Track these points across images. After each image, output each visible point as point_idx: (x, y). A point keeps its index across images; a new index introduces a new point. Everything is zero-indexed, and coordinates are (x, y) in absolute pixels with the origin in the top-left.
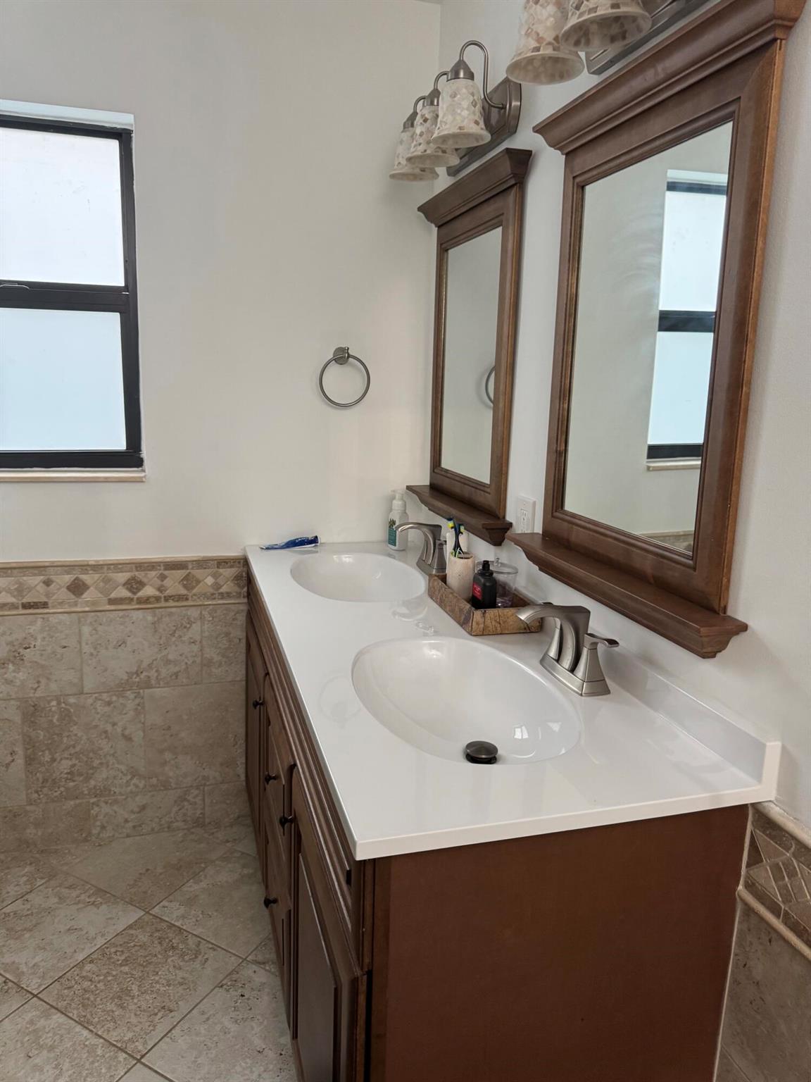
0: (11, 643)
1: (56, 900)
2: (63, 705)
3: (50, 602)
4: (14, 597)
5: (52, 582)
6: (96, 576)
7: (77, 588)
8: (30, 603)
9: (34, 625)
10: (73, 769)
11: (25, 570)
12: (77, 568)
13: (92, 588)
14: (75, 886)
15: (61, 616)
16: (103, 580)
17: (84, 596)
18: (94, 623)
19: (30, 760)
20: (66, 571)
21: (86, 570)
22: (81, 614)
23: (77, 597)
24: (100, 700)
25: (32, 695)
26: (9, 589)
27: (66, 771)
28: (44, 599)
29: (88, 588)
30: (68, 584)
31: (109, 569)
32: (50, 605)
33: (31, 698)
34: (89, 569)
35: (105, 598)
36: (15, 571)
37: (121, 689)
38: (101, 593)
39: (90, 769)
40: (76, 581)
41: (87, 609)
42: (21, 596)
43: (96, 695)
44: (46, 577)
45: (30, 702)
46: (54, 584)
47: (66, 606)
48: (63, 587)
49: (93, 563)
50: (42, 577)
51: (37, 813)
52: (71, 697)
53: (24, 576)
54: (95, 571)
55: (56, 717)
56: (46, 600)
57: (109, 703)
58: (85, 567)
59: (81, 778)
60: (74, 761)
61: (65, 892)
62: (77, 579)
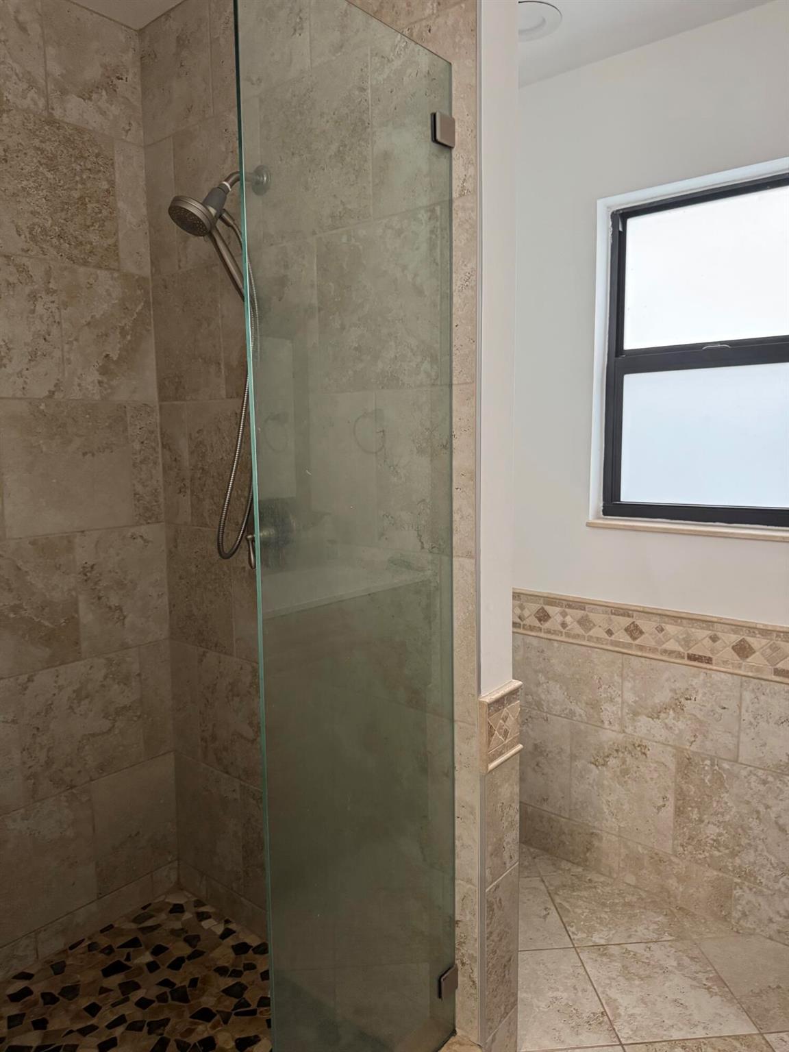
0: (674, 691)
1: (675, 964)
2: (716, 767)
3: (714, 658)
4: (682, 646)
5: (719, 639)
6: (764, 642)
7: (743, 650)
8: (695, 655)
9: (695, 678)
10: (720, 838)
11: (694, 621)
12: (744, 629)
13: (757, 653)
14: (698, 960)
15: (723, 675)
16: (770, 647)
17: (748, 660)
18: (756, 690)
19: (679, 812)
20: (733, 630)
21: (754, 632)
22: (744, 678)
23: (741, 659)
24: (755, 775)
25: (688, 747)
26: (678, 637)
27: (712, 837)
28: (709, 654)
29: (754, 652)
30: (734, 644)
31: (777, 636)
32: (714, 662)
33: (686, 749)
34: (757, 632)
35: (770, 667)
36: (684, 622)
37: (779, 771)
38: (768, 661)
39: (738, 846)
40: (742, 643)
41: (750, 674)
42: (688, 646)
43: (752, 769)
44: (713, 633)
45: (686, 754)
46: (720, 641)
47: (730, 666)
48: (729, 646)
49: (762, 627)
50: (710, 632)
51: (680, 867)
52: (726, 762)
53: (692, 627)
54: (762, 635)
55: (708, 777)
56: (711, 656)
57: (765, 782)
58: (752, 629)
59: (727, 851)
60: (721, 830)
61: (686, 961)
62: (743, 640)
